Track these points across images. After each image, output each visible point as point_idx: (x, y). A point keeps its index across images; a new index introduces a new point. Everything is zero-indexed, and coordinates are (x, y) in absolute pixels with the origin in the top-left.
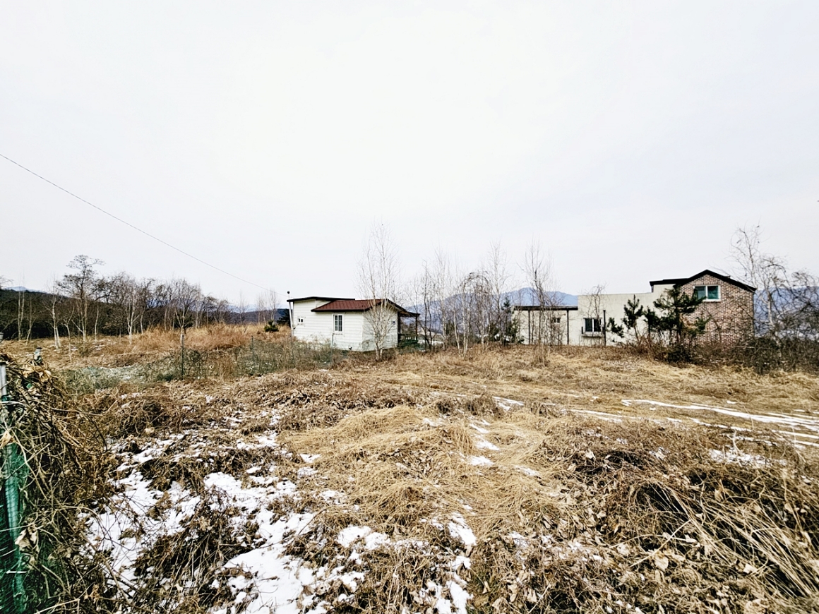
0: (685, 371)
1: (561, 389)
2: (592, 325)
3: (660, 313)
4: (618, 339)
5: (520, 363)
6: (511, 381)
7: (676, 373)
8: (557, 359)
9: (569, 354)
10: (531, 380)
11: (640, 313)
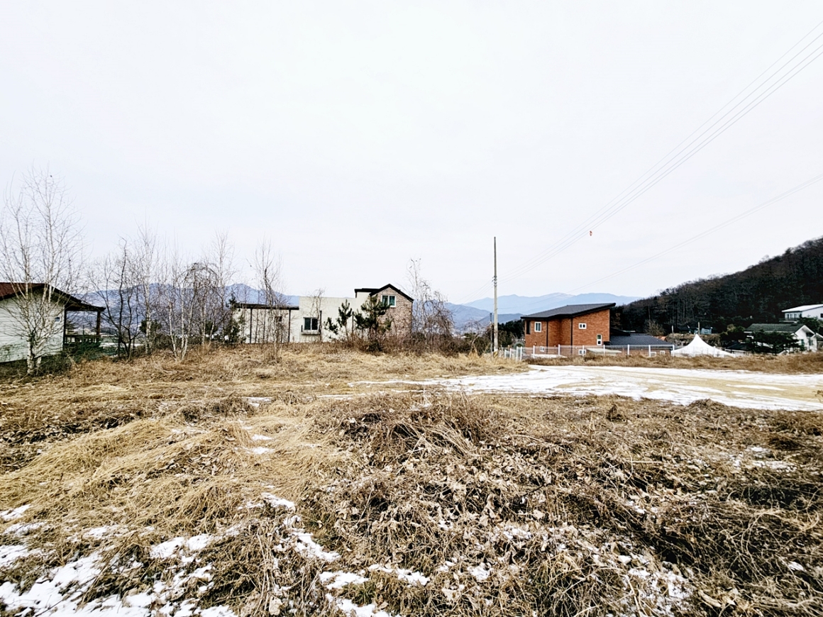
0: (379, 358)
1: (297, 381)
2: (312, 323)
3: (365, 315)
4: (334, 336)
5: (253, 362)
6: (248, 380)
7: (375, 360)
8: (286, 355)
9: (296, 350)
10: (269, 377)
11: (349, 315)
